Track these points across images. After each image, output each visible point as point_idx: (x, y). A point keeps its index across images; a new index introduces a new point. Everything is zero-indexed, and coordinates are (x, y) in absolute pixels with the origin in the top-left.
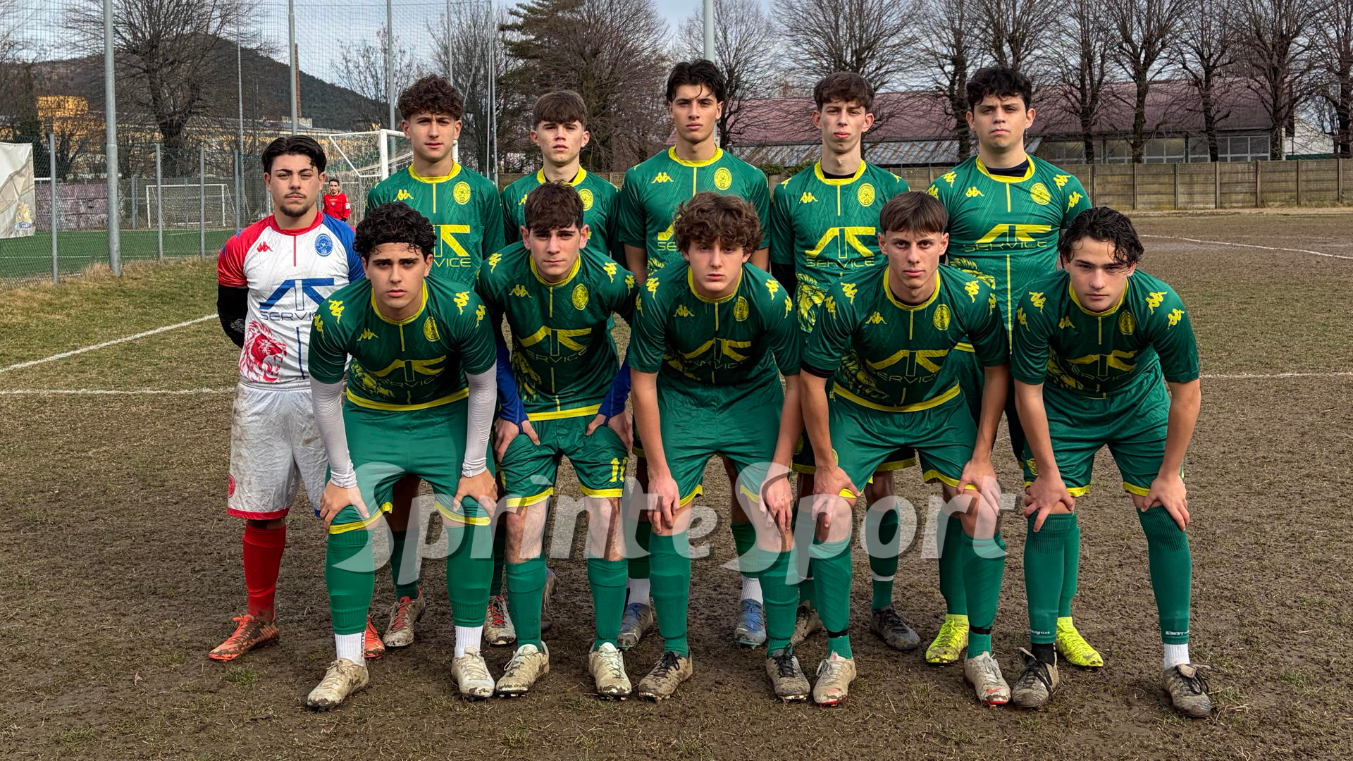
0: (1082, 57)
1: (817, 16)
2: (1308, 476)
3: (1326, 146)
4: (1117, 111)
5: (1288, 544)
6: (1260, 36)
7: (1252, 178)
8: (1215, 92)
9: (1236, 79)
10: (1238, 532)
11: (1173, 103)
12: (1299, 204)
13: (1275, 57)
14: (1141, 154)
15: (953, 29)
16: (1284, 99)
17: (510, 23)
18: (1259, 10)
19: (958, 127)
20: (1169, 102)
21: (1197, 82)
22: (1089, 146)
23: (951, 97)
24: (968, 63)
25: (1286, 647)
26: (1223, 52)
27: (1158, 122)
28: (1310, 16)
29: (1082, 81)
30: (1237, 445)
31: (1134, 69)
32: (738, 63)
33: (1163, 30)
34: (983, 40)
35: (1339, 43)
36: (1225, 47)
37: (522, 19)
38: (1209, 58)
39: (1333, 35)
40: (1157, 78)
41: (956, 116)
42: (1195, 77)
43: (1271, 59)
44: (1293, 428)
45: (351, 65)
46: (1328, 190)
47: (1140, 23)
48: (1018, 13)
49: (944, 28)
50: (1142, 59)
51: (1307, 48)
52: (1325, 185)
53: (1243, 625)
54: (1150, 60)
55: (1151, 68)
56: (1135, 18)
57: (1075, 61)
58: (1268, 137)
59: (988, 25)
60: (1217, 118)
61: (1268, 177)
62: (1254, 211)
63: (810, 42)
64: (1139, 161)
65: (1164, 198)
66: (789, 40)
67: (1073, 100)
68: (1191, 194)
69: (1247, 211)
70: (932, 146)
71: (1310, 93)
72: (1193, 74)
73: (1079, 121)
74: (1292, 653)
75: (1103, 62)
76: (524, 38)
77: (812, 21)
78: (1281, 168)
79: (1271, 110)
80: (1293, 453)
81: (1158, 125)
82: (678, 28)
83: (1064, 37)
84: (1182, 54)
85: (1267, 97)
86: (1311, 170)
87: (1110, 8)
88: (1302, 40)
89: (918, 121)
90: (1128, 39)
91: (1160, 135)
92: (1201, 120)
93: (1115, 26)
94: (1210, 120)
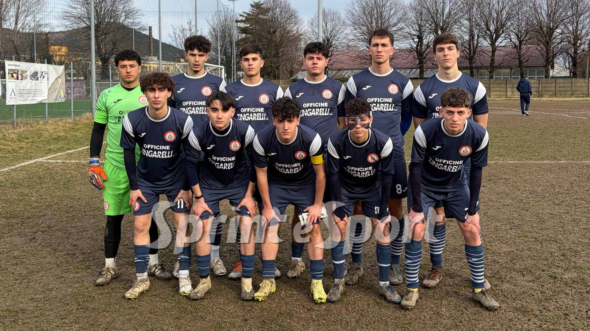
0: (470, 36)
1: (363, 18)
2: (576, 199)
3: (567, 73)
4: (483, 58)
5: (572, 223)
6: (541, 29)
7: (537, 86)
8: (523, 52)
9: (532, 46)
10: (553, 218)
11: (506, 55)
12: (556, 96)
13: (548, 37)
14: (493, 75)
15: (418, 24)
16: (551, 54)
17: (240, 20)
18: (541, 18)
19: (419, 63)
20: (505, 54)
21: (516, 47)
22: (472, 72)
23: (417, 52)
24: (424, 38)
25: (578, 257)
26: (526, 35)
27: (500, 63)
28: (562, 21)
29: (470, 46)
30: (547, 188)
31: (491, 41)
32: (331, 36)
33: (503, 26)
34: (430, 29)
35: (573, 32)
36: (527, 33)
37: (245, 18)
38: (521, 37)
39: (571, 29)
40: (500, 45)
41: (419, 59)
42: (515, 45)
43: (546, 38)
44: (568, 181)
45: (177, 36)
46: (568, 91)
47: (493, 23)
48: (444, 18)
49: (414, 24)
50: (494, 37)
51: (561, 34)
52: (566, 89)
53: (560, 250)
54: (497, 38)
55: (498, 41)
56: (491, 21)
57: (467, 38)
58: (544, 69)
59: (432, 23)
60: (523, 61)
61: (544, 85)
62: (538, 99)
63: (360, 29)
64: (492, 78)
65: (502, 93)
66: (352, 28)
67: (466, 53)
68: (513, 92)
69: (535, 99)
70: (408, 71)
71: (561, 52)
72: (514, 44)
73: (468, 62)
74: (580, 259)
75: (478, 38)
76: (245, 25)
77: (361, 20)
78: (549, 82)
79: (546, 58)
80: (569, 191)
81: (500, 64)
82: (307, 22)
83: (463, 28)
84: (510, 35)
85: (544, 53)
86: (561, 83)
87: (481, 17)
88: (558, 30)
89: (403, 61)
90: (488, 29)
91: (501, 68)
92: (517, 62)
93: (483, 24)
94: (520, 62)
